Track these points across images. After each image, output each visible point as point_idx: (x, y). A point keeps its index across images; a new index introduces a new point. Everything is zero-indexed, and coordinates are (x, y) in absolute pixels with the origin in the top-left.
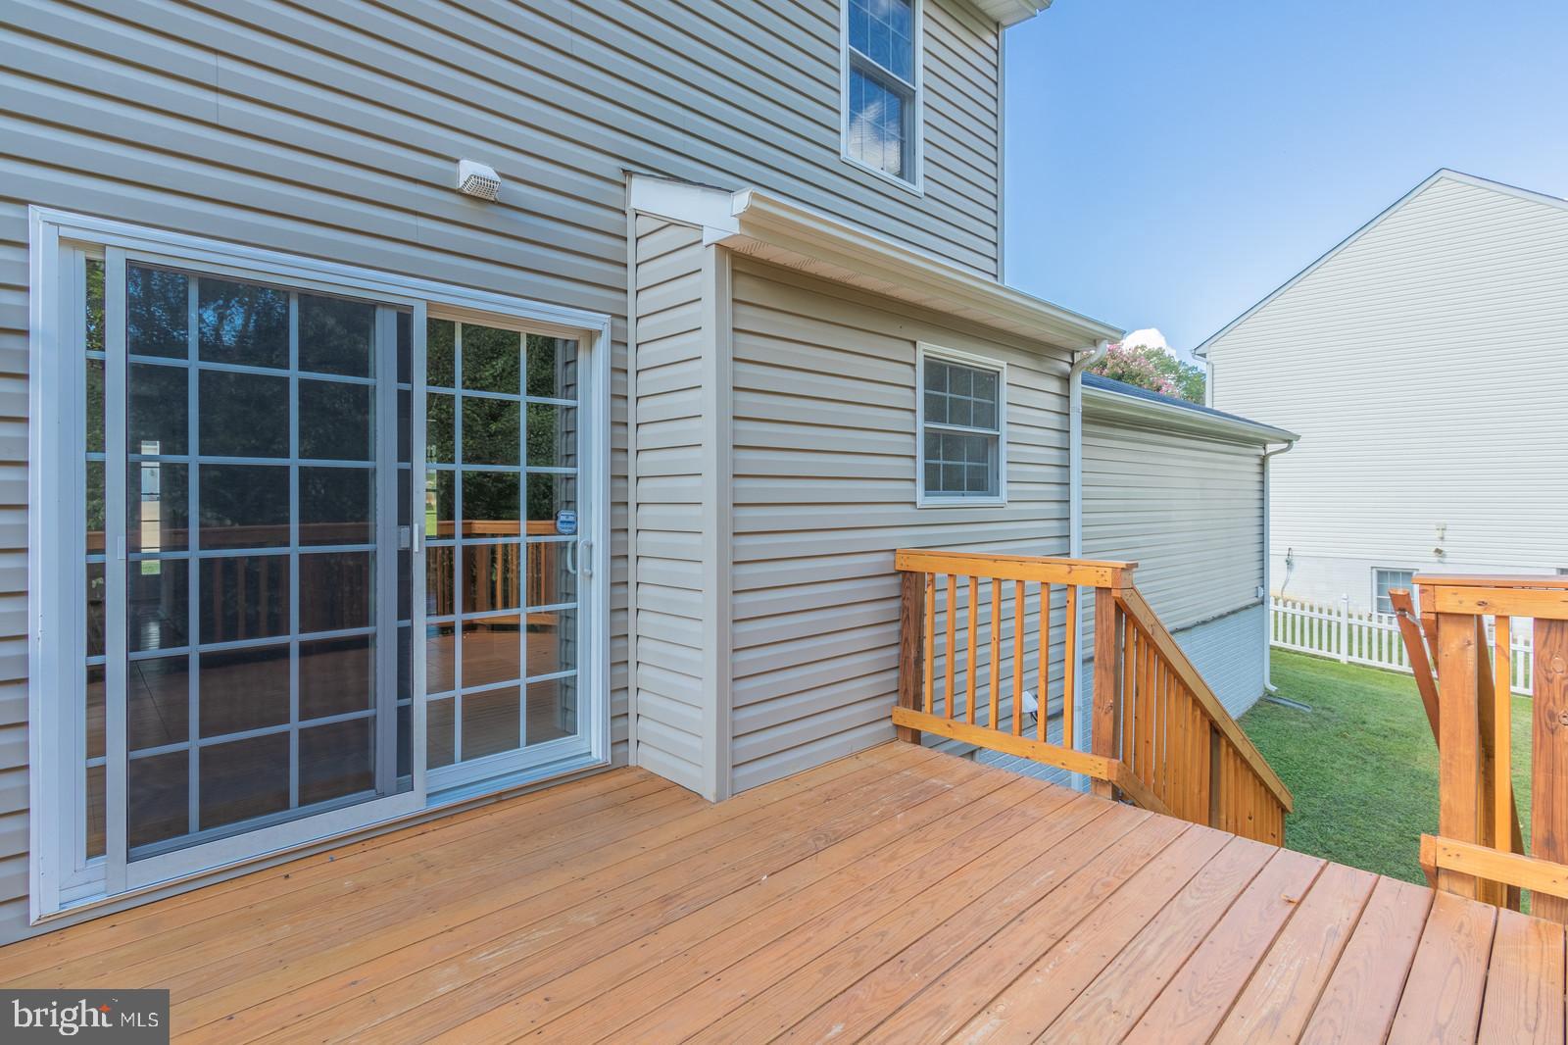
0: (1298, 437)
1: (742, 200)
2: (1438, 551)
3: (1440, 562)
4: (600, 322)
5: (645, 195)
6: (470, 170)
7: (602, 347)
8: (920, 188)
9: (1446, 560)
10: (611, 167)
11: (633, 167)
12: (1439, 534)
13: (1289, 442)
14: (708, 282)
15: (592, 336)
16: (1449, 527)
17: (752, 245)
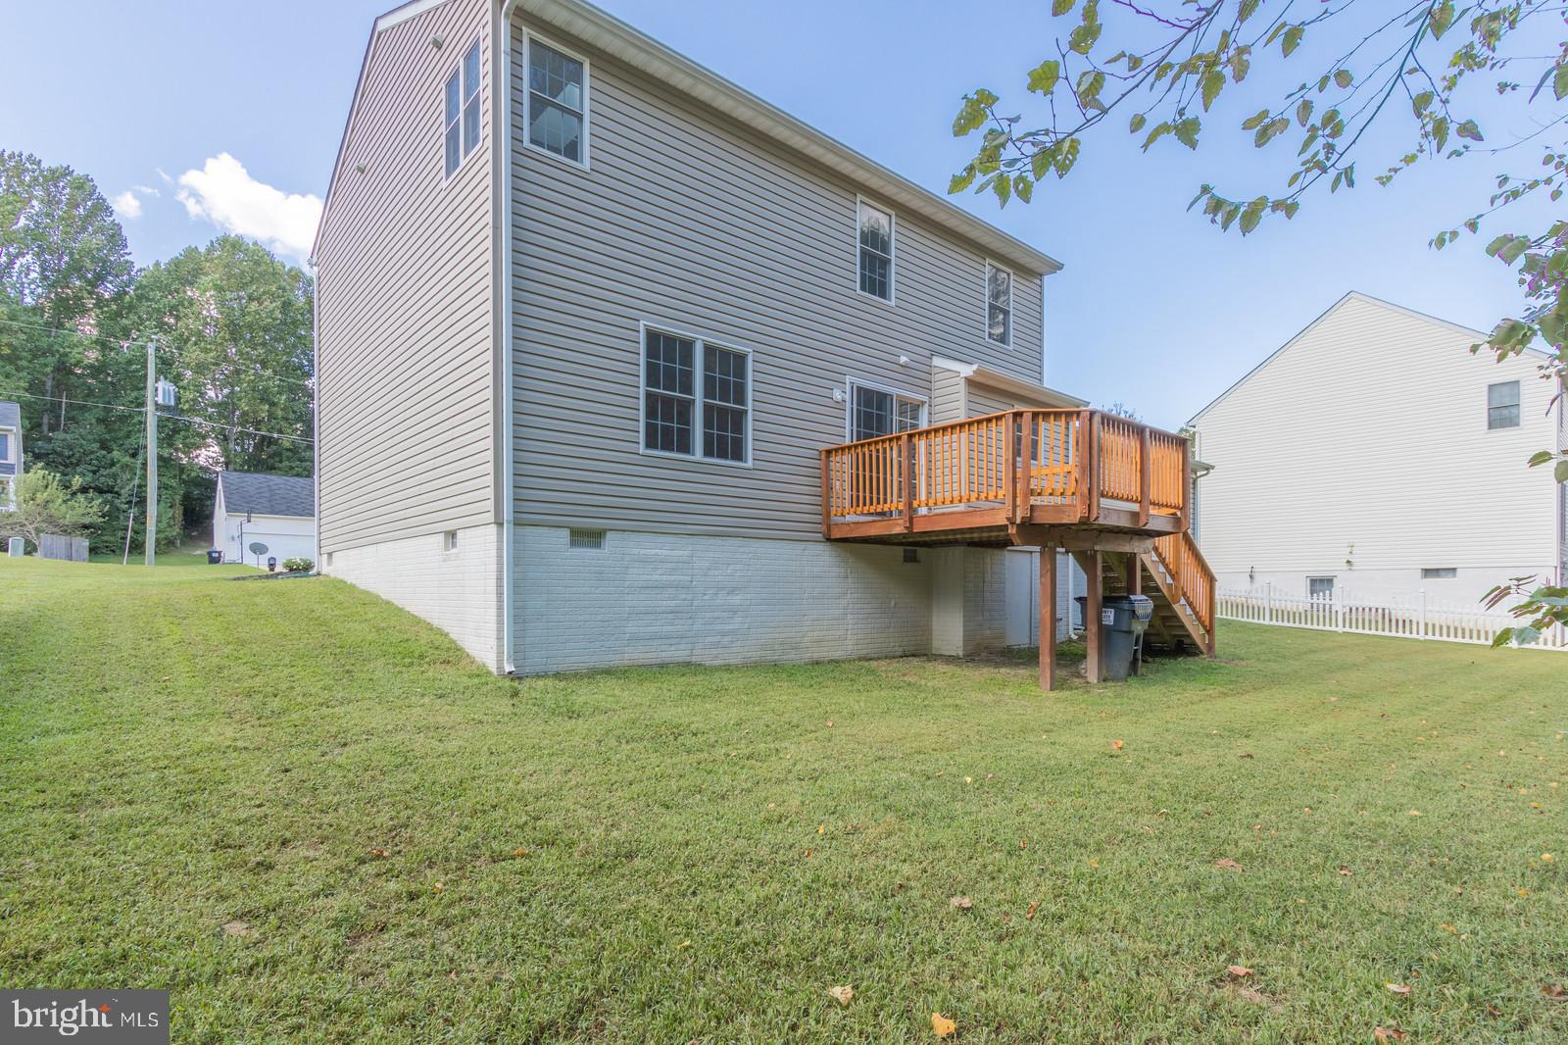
0: (1213, 467)
1: (975, 367)
2: (1348, 562)
3: (1350, 570)
4: (926, 399)
5: (937, 361)
6: (903, 359)
7: (927, 405)
8: (1011, 348)
9: (1353, 568)
10: (927, 353)
11: (934, 353)
12: (1349, 549)
13: (1207, 469)
14: (962, 387)
15: (923, 403)
16: (1356, 545)
17: (979, 379)
